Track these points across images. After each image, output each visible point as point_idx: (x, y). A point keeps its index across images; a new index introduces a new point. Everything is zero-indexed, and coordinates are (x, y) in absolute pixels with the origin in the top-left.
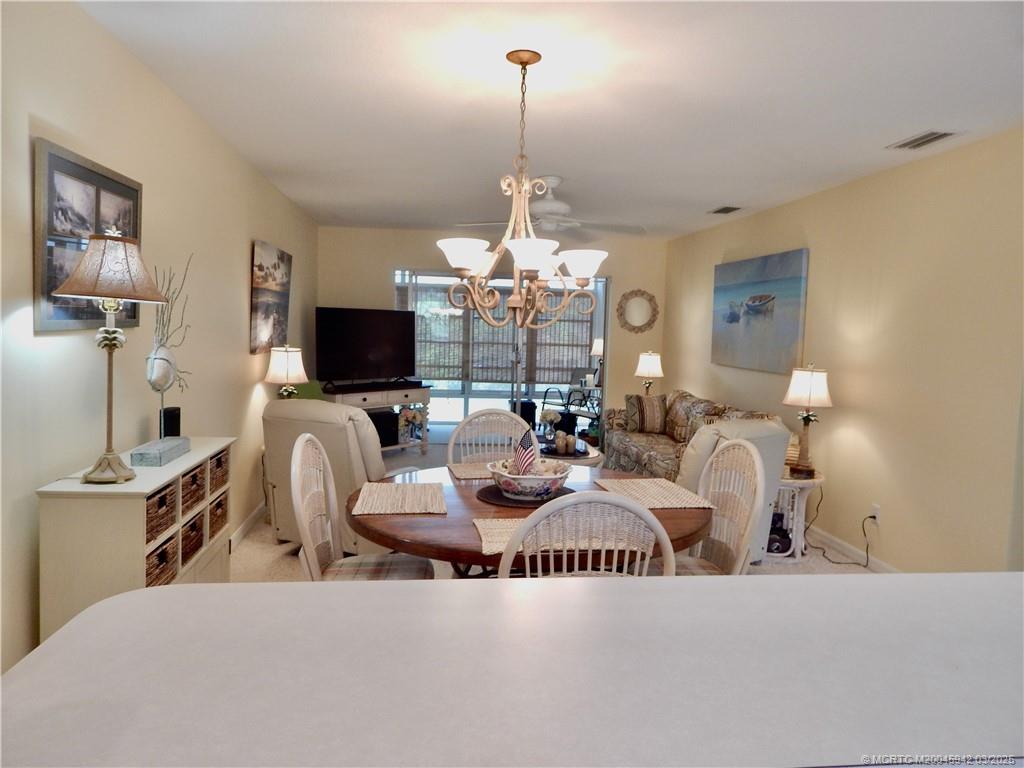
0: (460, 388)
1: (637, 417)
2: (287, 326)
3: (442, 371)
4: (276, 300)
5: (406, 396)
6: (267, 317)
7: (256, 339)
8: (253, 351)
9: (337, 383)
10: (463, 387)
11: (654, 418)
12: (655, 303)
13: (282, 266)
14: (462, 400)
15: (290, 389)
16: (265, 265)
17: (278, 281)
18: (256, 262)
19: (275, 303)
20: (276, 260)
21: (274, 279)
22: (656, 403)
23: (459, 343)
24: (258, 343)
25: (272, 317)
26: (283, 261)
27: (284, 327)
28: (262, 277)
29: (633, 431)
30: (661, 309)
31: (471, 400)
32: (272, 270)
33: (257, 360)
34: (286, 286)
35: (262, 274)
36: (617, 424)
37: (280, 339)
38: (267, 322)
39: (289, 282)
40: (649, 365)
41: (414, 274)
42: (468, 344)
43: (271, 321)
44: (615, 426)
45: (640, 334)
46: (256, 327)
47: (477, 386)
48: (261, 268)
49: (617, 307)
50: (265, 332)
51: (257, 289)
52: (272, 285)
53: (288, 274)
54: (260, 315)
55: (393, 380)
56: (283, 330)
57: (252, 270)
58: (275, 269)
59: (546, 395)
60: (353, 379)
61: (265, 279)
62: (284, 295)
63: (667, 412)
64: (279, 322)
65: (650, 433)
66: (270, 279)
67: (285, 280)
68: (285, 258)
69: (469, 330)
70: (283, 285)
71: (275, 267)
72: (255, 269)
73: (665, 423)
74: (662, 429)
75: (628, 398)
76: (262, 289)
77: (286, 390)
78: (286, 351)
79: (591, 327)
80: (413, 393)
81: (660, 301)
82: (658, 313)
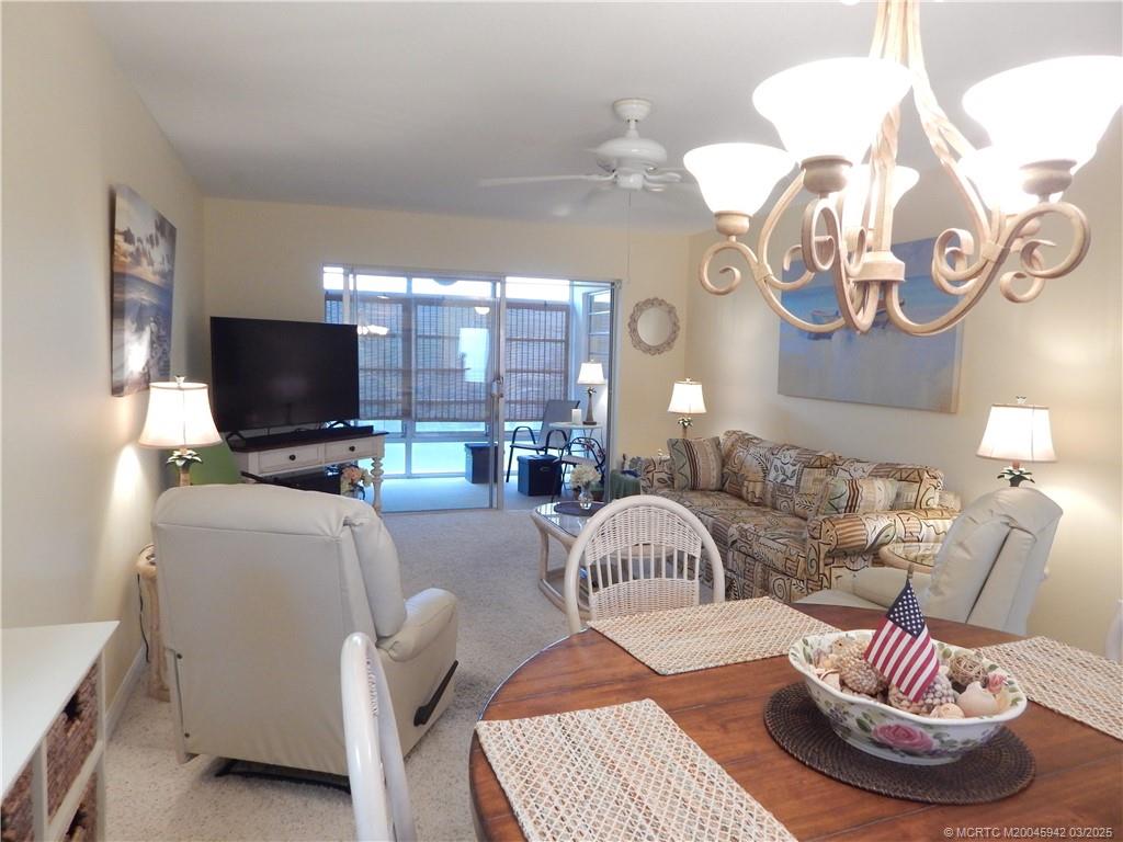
0: (400, 430)
1: (687, 470)
2: (169, 346)
3: (375, 408)
4: (155, 301)
5: (352, 449)
6: (140, 329)
7: (122, 366)
8: (117, 390)
9: (247, 434)
10: (404, 428)
11: (709, 471)
12: (676, 316)
13: (161, 241)
14: (403, 445)
15: (188, 454)
16: (136, 233)
17: (157, 267)
18: (120, 226)
19: (153, 306)
20: (153, 231)
21: (151, 263)
22: (709, 449)
23: (397, 370)
24: (127, 374)
25: (148, 329)
26: (163, 234)
27: (166, 347)
28: (131, 254)
29: (683, 489)
30: (682, 324)
31: (415, 446)
32: (147, 247)
33: (124, 406)
34: (168, 275)
35: (130, 248)
36: (659, 480)
37: (161, 369)
38: (140, 338)
39: (171, 272)
40: (687, 398)
41: (352, 271)
42: (410, 371)
43: (146, 336)
44: (656, 483)
45: (657, 356)
46: (122, 346)
47: (421, 427)
48: (128, 237)
49: (629, 320)
50: (137, 353)
51: (123, 275)
52: (147, 271)
53: (171, 258)
54: (129, 325)
55: (328, 425)
56: (165, 353)
57: (112, 242)
58: (152, 244)
59: (514, 435)
60: (269, 427)
61: (137, 257)
62: (165, 292)
63: (725, 460)
64: (159, 337)
65: (705, 491)
66: (144, 261)
67: (166, 267)
68: (165, 229)
69: (410, 352)
70: (163, 275)
71: (151, 240)
72: (119, 239)
73: (723, 477)
74: (719, 486)
75: (673, 445)
76: (133, 277)
77: (180, 457)
78: (180, 389)
79: (567, 349)
80: (361, 444)
81: (682, 314)
82: (679, 328)
